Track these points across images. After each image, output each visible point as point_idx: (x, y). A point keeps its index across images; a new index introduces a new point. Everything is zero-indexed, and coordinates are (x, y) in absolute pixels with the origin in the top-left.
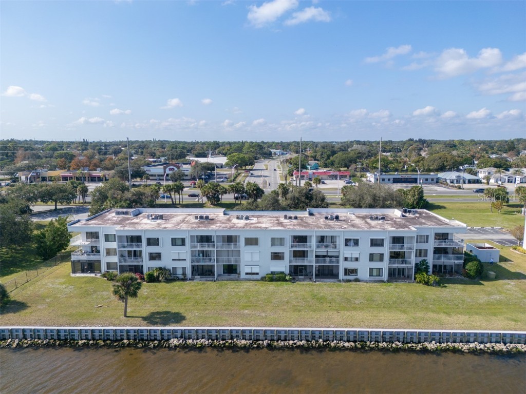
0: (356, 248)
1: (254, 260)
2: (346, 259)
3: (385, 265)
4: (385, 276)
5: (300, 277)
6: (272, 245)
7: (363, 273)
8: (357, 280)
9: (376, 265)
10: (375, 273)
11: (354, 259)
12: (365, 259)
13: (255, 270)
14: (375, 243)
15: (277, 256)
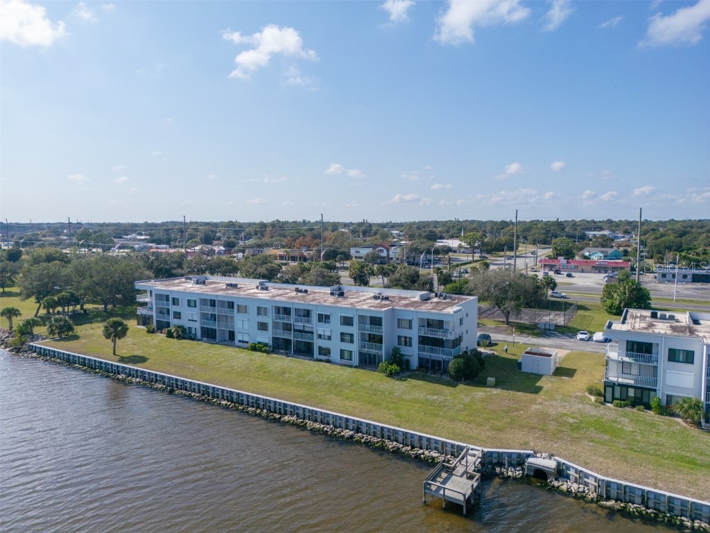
0: (326, 324)
1: (245, 327)
2: (320, 336)
3: (354, 348)
4: (356, 360)
5: (281, 351)
6: (258, 314)
7: (335, 355)
8: (328, 361)
9: (347, 346)
10: (346, 355)
11: (326, 338)
12: (336, 337)
13: (246, 339)
14: (347, 321)
15: (263, 327)
